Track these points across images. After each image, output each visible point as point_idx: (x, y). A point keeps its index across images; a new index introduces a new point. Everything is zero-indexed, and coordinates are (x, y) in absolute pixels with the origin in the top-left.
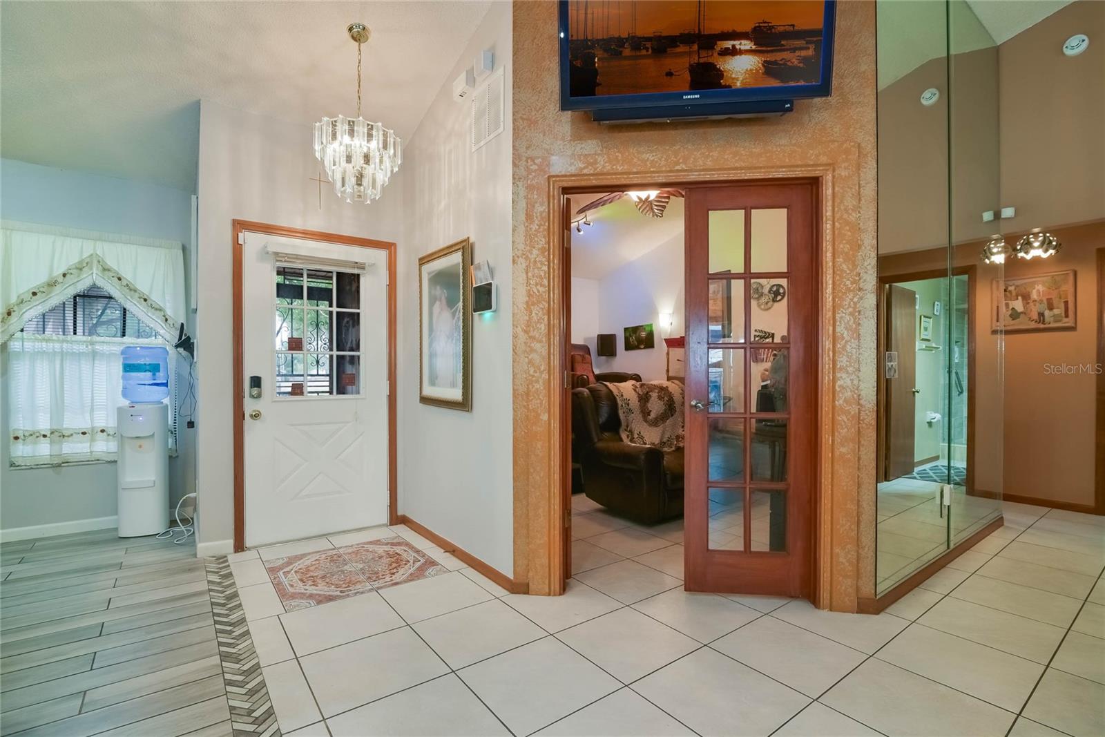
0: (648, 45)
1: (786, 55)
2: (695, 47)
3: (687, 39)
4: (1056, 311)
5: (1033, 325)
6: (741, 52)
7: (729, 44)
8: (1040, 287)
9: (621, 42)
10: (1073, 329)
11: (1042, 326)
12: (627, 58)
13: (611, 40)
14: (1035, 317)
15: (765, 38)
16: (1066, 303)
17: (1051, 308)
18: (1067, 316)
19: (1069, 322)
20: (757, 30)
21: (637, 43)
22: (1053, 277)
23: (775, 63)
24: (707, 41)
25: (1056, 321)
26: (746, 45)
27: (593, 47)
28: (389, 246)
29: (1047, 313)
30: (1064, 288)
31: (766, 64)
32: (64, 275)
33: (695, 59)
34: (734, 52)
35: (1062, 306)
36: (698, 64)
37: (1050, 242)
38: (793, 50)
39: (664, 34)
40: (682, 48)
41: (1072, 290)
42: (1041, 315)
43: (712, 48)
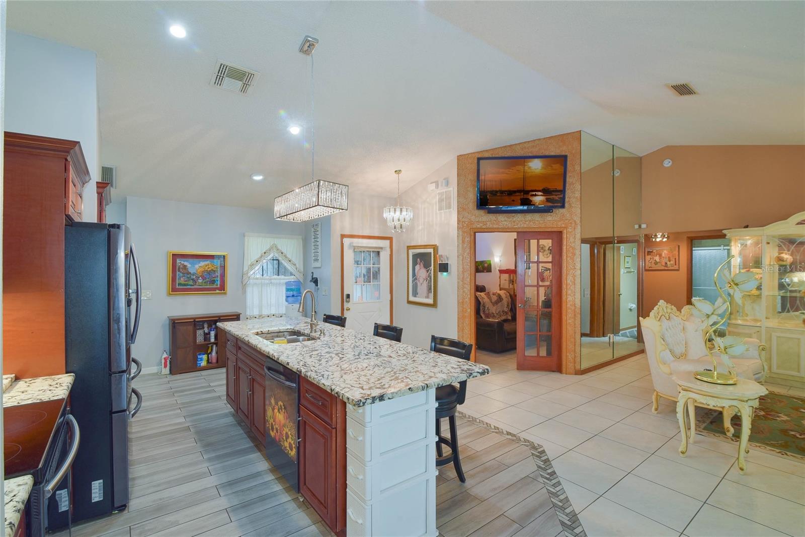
0: (506, 192)
1: (554, 196)
2: (522, 194)
3: (519, 191)
4: (672, 262)
5: (663, 268)
6: (538, 195)
7: (534, 193)
8: (665, 252)
9: (497, 192)
10: (678, 270)
11: (666, 268)
12: (498, 196)
13: (493, 191)
14: (664, 264)
15: (546, 192)
16: (675, 259)
17: (670, 261)
18: (676, 265)
19: (676, 267)
20: (543, 190)
21: (502, 192)
22: (670, 247)
23: (550, 198)
24: (527, 192)
25: (672, 267)
26: (540, 193)
27: (487, 192)
28: (390, 239)
29: (668, 263)
30: (674, 252)
31: (546, 199)
32: (265, 253)
33: (522, 197)
34: (536, 195)
35: (674, 260)
36: (523, 198)
37: (664, 236)
38: (556, 195)
39: (512, 190)
40: (517, 194)
41: (677, 253)
42: (666, 263)
43: (528, 194)
